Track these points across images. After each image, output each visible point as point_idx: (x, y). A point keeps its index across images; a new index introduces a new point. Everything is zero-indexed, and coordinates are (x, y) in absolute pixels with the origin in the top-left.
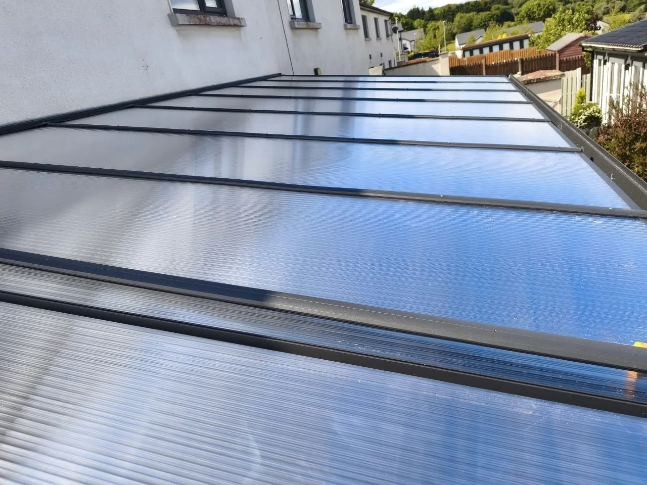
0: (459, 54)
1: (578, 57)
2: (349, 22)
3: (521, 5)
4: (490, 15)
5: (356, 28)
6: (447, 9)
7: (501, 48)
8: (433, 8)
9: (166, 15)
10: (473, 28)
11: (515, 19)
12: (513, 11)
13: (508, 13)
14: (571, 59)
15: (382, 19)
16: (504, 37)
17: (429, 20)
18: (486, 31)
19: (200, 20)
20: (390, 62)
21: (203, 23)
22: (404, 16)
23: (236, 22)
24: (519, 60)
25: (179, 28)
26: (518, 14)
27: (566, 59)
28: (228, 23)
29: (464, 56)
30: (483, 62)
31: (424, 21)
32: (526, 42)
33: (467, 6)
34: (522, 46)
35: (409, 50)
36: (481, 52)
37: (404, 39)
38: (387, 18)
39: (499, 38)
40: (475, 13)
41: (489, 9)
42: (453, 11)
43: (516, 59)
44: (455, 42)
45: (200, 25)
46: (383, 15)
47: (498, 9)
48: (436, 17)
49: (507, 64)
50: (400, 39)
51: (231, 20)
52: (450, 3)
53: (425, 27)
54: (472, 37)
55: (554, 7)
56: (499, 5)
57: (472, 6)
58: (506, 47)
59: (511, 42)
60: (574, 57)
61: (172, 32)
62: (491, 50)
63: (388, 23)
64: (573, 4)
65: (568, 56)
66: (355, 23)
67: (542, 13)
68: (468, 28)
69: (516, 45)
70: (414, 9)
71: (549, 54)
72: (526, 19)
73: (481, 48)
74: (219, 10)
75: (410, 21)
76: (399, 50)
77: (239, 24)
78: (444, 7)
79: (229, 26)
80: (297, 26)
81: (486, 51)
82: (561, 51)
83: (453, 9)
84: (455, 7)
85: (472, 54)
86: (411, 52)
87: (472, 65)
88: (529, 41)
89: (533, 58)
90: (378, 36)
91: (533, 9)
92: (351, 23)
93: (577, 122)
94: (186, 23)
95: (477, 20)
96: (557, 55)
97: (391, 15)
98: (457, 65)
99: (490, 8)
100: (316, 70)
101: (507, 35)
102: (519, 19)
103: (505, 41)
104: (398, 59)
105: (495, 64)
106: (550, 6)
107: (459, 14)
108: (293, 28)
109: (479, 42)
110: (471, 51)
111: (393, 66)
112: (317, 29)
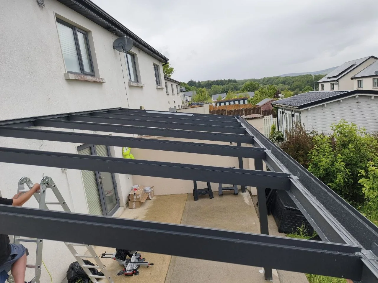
0: (214, 104)
1: (271, 109)
2: (158, 85)
3: (243, 84)
4: (228, 87)
5: (162, 88)
6: (207, 82)
7: (234, 103)
8: (200, 81)
9: (63, 74)
11: (240, 90)
12: (239, 86)
13: (237, 86)
15: (175, 85)
16: (236, 98)
17: (198, 87)
18: (227, 94)
19: (81, 78)
20: (179, 106)
22: (186, 84)
23: (100, 80)
24: (243, 109)
26: (241, 87)
29: (216, 105)
30: (226, 109)
31: (196, 87)
32: (246, 101)
33: (217, 82)
34: (244, 103)
35: (189, 101)
36: (225, 104)
37: (186, 95)
38: (177, 84)
39: (233, 98)
40: (221, 85)
42: (210, 84)
44: (212, 99)
46: (175, 83)
47: (232, 84)
48: (202, 86)
49: (237, 110)
50: (184, 95)
51: (97, 79)
53: (196, 90)
54: (220, 97)
55: (258, 86)
57: (220, 82)
58: (237, 102)
59: (239, 100)
62: (230, 104)
63: (178, 87)
65: (266, 109)
66: (162, 86)
67: (253, 88)
68: (218, 92)
69: (242, 102)
70: (191, 81)
71: (257, 107)
72: (246, 90)
73: (225, 102)
74: (92, 73)
75: (189, 87)
76: (184, 101)
77: (102, 82)
79: (97, 82)
80: (132, 85)
81: (227, 104)
82: (263, 106)
84: (211, 82)
85: (220, 105)
87: (220, 110)
88: (248, 100)
89: (250, 108)
90: (173, 93)
91: (248, 86)
92: (160, 86)
93: (273, 140)
94: (74, 79)
95: (222, 89)
96: (261, 108)
97: (179, 83)
98: (213, 110)
99: (228, 84)
100: (141, 107)
102: (242, 90)
103: (236, 100)
104: (183, 104)
105: (232, 110)
106: (256, 85)
107: (213, 85)
108: (130, 85)
109: (224, 99)
110: (220, 103)
111: (181, 108)
112: (142, 87)
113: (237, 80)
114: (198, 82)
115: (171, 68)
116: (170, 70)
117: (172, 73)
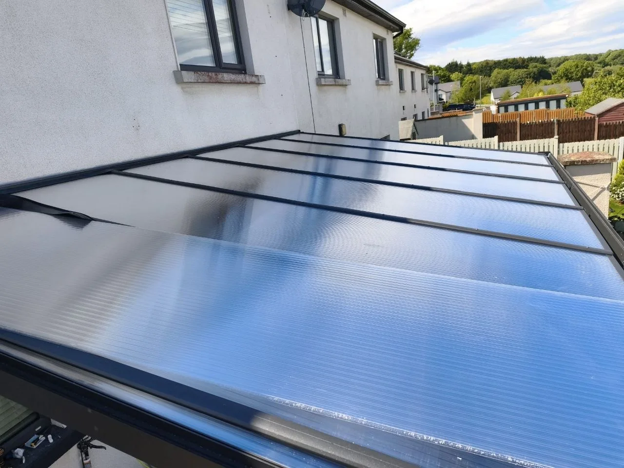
0: (494, 109)
1: (619, 122)
2: (382, 77)
3: (559, 65)
4: (527, 73)
5: (388, 84)
6: (484, 64)
7: (537, 107)
8: (471, 62)
9: (172, 72)
10: (509, 83)
11: (552, 78)
12: (551, 70)
13: (545, 71)
14: (611, 124)
15: (418, 73)
16: (541, 95)
17: (467, 74)
18: (522, 87)
19: (211, 78)
20: (423, 113)
21: (214, 81)
22: (442, 69)
23: (254, 79)
24: (555, 121)
25: (184, 86)
26: (555, 73)
27: (606, 124)
28: (244, 80)
29: (498, 111)
30: (518, 120)
31: (462, 74)
32: (563, 103)
33: (505, 63)
34: (558, 106)
35: (445, 100)
36: (516, 109)
37: (440, 90)
38: (424, 72)
39: (535, 96)
40: (512, 69)
41: (526, 67)
42: (490, 67)
43: (552, 120)
44: (490, 96)
45: (210, 82)
46: (419, 68)
47: (536, 67)
48: (473, 71)
49: (542, 124)
50: (436, 91)
51: (247, 78)
52: (488, 59)
53: (462, 80)
54: (508, 92)
55: (593, 68)
56: (536, 64)
57: (509, 63)
58: (542, 106)
59: (547, 101)
60: (614, 122)
61: (176, 89)
62: (527, 108)
63: (425, 76)
64: (612, 66)
65: (607, 121)
66: (388, 80)
67: (580, 74)
68: (504, 83)
69: (553, 104)
70: (452, 63)
71: (588, 118)
72: (564, 79)
73: (516, 105)
74: (239, 67)
75: (448, 74)
76: (435, 102)
77: (257, 82)
78: (482, 62)
79: (246, 83)
80: (323, 83)
81: (521, 108)
82: (600, 115)
83: (491, 65)
84: (493, 63)
85: (506, 110)
86: (447, 102)
87: (506, 122)
88: (567, 101)
89: (570, 120)
90: (413, 88)
91: (571, 69)
92: (384, 79)
94: (193, 81)
95: (514, 76)
96: (597, 119)
97: (428, 70)
98: (491, 121)
99: (528, 66)
100: (340, 127)
101: (544, 94)
102: (556, 78)
103: (542, 100)
104: (432, 109)
105: (530, 123)
106: (588, 67)
107: (496, 69)
108: (319, 84)
109: (513, 99)
110: (506, 107)
111: (426, 117)
112: (346, 85)
113: (546, 57)
114: (466, 63)
115: (414, 39)
116: (413, 45)
117: (416, 50)
